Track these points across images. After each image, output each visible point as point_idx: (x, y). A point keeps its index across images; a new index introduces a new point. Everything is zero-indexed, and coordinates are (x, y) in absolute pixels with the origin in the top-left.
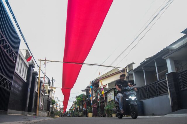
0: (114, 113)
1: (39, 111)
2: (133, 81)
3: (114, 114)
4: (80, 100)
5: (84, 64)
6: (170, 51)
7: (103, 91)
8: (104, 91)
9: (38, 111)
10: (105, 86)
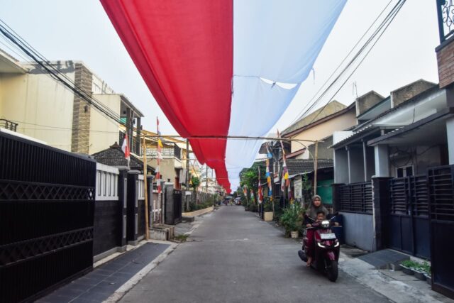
0: (295, 230)
1: (151, 231)
2: (333, 168)
3: (294, 232)
4: (252, 177)
5: (230, 137)
6: (383, 132)
7: (287, 174)
8: (289, 174)
9: (148, 231)
10: (301, 152)
